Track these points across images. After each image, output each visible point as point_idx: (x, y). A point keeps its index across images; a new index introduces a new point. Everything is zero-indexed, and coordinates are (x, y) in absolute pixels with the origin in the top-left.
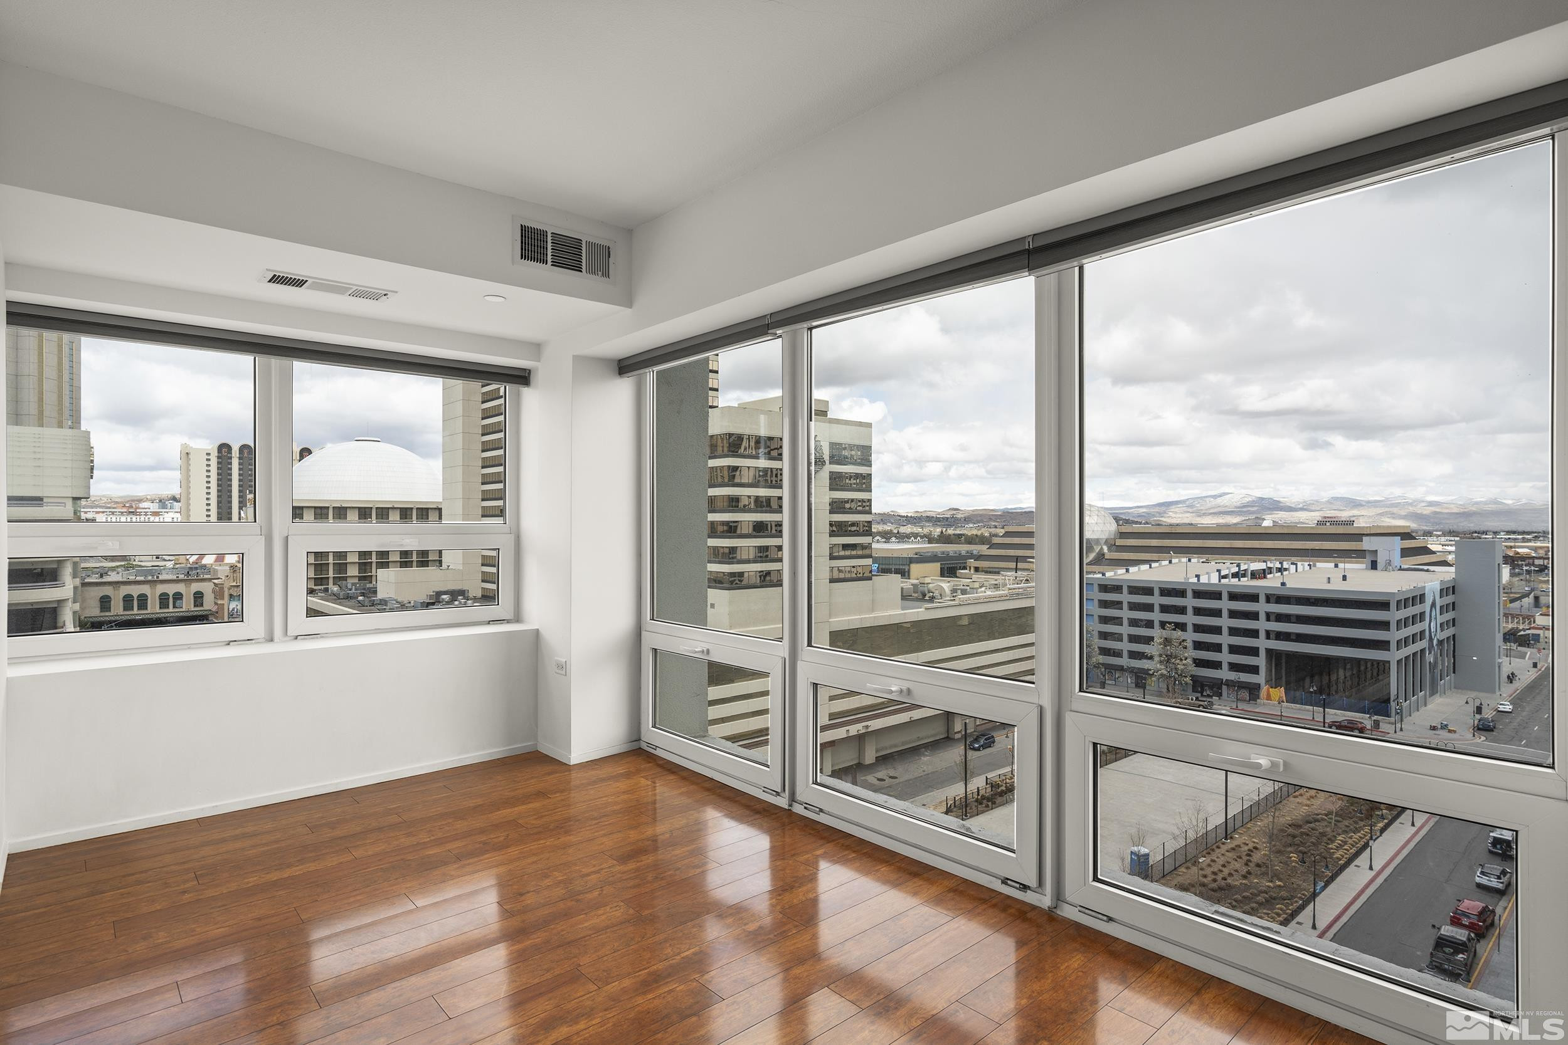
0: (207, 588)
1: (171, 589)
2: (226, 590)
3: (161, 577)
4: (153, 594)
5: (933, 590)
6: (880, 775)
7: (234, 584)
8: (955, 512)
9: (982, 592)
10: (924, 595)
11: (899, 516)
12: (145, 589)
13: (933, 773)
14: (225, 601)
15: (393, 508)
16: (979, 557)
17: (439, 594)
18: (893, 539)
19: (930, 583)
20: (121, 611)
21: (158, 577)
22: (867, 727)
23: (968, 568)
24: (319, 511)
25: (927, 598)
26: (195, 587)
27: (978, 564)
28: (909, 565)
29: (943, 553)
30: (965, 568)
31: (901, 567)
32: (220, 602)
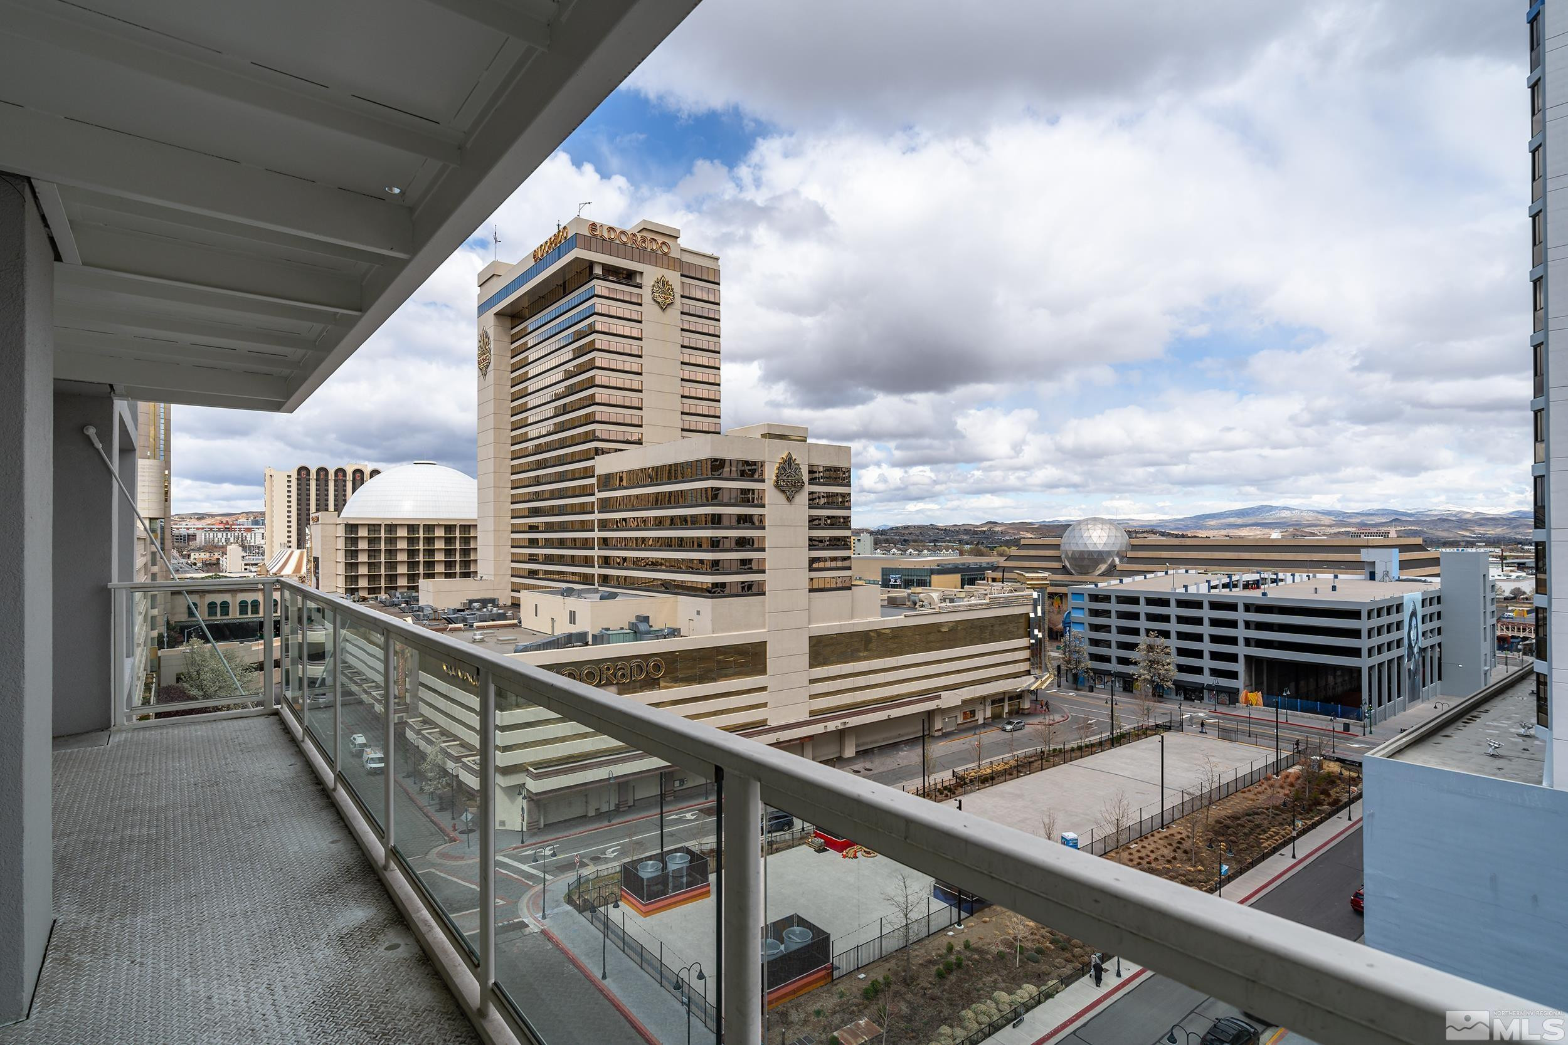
4: (233, 601)
5: (926, 599)
8: (992, 525)
9: (966, 601)
10: (915, 603)
12: (226, 597)
15: (439, 525)
17: (471, 602)
18: (926, 551)
19: (920, 593)
22: (845, 723)
23: (986, 579)
24: (372, 528)
25: (915, 606)
27: (998, 575)
28: (930, 576)
29: (966, 564)
31: (923, 578)
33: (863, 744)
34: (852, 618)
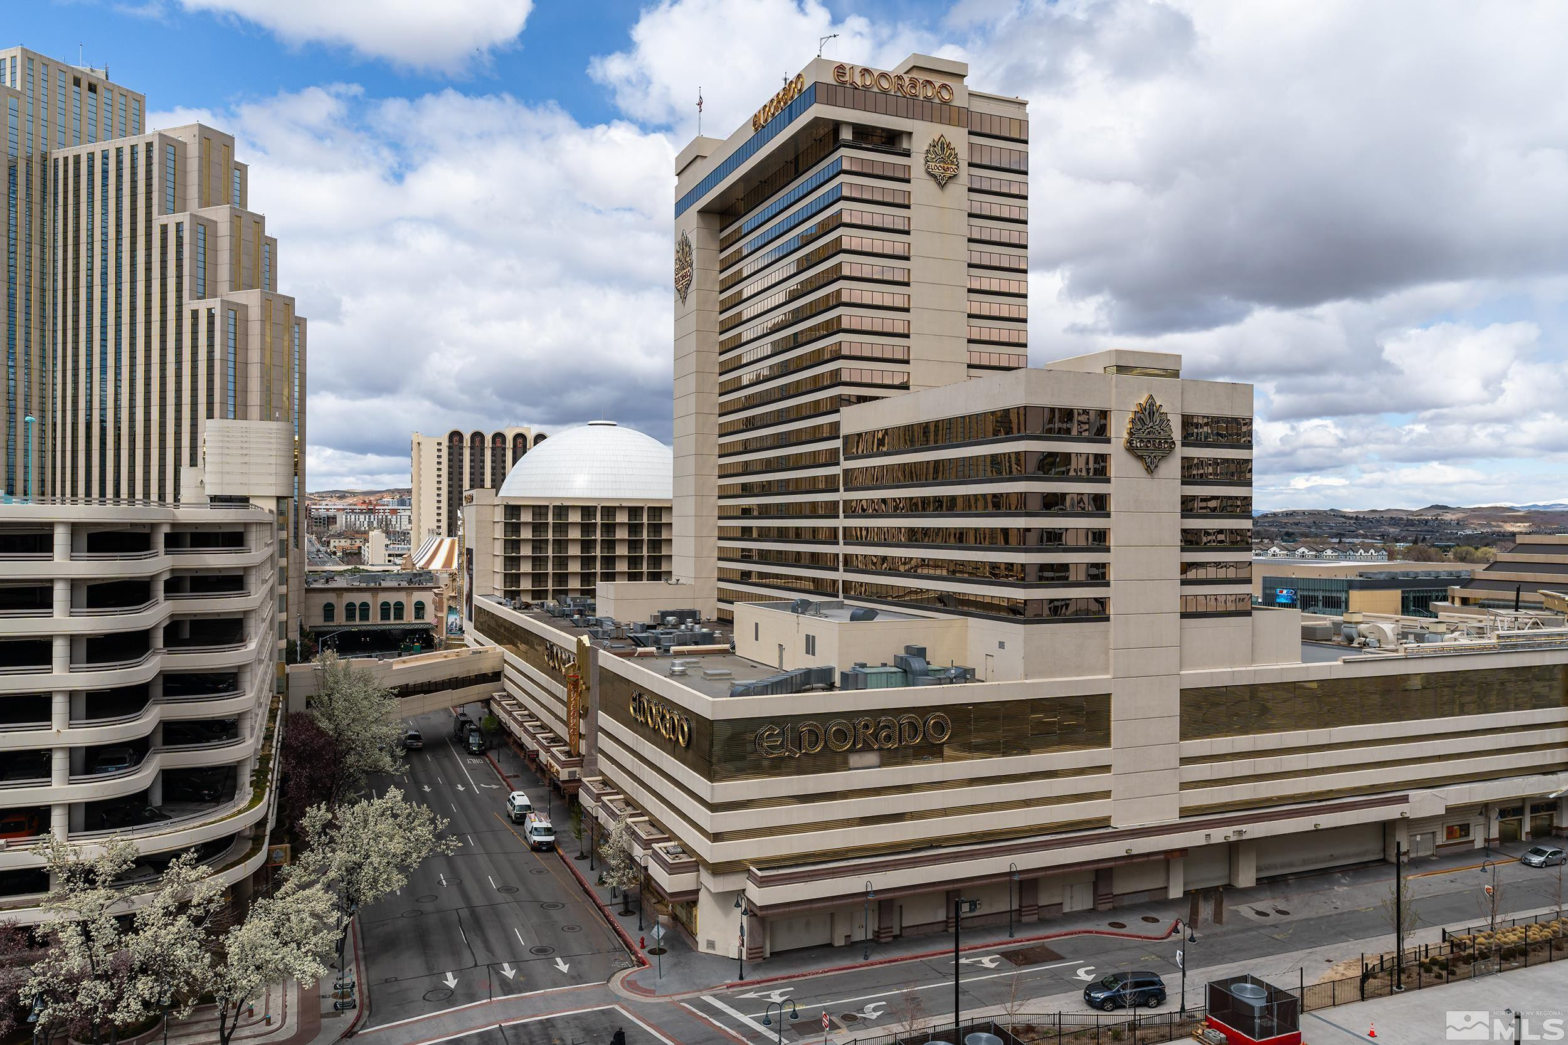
0: (427, 598)
1: (392, 598)
2: (445, 600)
3: (384, 584)
4: (375, 602)
5: (1367, 634)
6: (1261, 906)
7: (453, 594)
8: (1440, 512)
9: (1450, 640)
10: (1351, 640)
11: (1344, 517)
12: (367, 597)
13: (1349, 912)
14: (443, 614)
15: (621, 508)
16: (1467, 583)
17: (664, 614)
18: (1329, 552)
19: (1361, 623)
20: (343, 622)
21: (380, 584)
22: (1240, 832)
23: (1450, 599)
24: (538, 510)
25: (1355, 645)
26: (417, 596)
27: (1467, 593)
28: (1347, 592)
29: (1407, 574)
30: (1445, 599)
31: (1334, 595)
32: (439, 615)
33: (1268, 868)
34: (1253, 661)
